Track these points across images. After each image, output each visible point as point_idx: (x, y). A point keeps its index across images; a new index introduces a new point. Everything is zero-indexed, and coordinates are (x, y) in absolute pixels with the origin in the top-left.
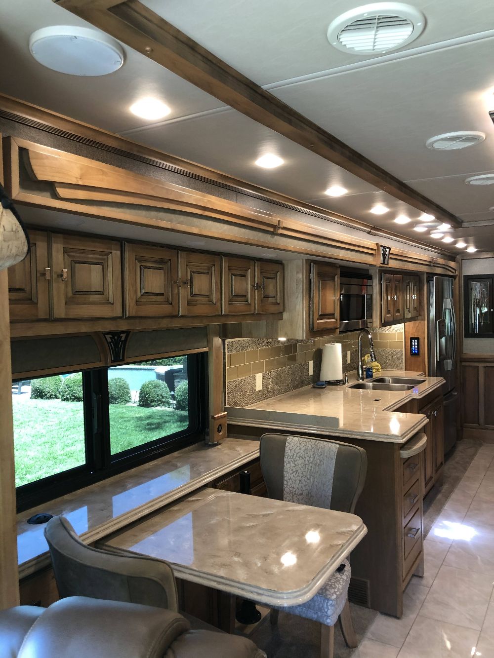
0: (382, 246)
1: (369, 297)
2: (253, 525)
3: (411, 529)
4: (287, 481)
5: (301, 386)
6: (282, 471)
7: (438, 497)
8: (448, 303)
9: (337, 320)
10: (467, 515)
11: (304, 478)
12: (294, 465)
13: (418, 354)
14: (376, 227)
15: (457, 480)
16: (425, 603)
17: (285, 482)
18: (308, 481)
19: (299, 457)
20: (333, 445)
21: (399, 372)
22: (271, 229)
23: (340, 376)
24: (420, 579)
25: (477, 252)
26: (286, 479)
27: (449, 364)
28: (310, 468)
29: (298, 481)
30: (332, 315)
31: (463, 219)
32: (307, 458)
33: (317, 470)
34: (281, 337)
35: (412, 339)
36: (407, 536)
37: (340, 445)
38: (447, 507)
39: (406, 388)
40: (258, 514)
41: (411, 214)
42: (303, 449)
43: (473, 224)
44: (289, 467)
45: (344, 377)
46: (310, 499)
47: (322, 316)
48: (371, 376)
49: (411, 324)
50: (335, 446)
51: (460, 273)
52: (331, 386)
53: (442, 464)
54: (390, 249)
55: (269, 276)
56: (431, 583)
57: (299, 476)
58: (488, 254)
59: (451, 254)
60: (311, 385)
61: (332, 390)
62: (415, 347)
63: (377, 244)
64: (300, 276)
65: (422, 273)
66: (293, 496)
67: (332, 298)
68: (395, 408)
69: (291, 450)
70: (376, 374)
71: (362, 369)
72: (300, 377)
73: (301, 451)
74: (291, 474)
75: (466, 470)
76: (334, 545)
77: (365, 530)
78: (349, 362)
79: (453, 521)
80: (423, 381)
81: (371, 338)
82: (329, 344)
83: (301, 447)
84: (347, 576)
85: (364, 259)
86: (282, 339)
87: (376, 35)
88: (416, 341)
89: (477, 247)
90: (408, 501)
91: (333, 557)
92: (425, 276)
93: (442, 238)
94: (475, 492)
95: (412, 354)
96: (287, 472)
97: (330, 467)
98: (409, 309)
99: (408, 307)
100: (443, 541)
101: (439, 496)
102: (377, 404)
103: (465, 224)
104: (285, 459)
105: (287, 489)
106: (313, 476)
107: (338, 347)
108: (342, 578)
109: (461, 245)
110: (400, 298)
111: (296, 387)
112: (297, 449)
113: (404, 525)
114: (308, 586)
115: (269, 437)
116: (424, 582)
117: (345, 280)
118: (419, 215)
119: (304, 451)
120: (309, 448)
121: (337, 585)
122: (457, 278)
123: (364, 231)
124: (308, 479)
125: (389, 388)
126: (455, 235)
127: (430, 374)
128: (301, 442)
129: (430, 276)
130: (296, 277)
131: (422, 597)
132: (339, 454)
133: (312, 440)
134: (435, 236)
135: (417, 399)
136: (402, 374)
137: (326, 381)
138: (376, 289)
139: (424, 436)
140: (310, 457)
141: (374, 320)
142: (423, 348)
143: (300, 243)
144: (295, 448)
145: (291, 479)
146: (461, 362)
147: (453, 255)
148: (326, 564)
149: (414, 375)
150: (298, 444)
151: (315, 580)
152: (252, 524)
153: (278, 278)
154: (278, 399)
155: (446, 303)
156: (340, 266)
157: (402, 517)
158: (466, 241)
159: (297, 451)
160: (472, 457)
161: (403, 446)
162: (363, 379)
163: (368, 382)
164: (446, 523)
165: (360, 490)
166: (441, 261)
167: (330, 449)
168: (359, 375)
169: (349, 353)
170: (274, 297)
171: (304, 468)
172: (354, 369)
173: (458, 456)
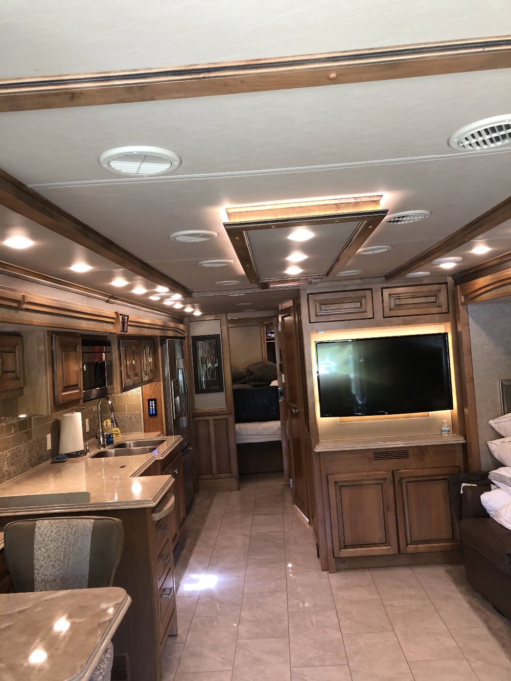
0: (121, 315)
1: (109, 363)
2: (9, 626)
3: (164, 590)
4: (38, 570)
5: (39, 463)
6: (32, 559)
7: (182, 554)
8: (180, 363)
9: (80, 390)
10: (210, 565)
11: (57, 562)
12: (45, 550)
13: (156, 415)
14: (113, 296)
15: (199, 532)
16: (181, 660)
17: (36, 572)
18: (62, 564)
19: (51, 541)
20: (88, 520)
21: (139, 435)
22: (15, 305)
23: (81, 447)
24: (174, 638)
25: (202, 315)
26: (36, 567)
27: (184, 422)
28: (63, 550)
29: (50, 568)
30: (75, 386)
31: (193, 290)
32: (60, 540)
33: (71, 550)
34: (21, 414)
35: (149, 400)
36: (162, 597)
37: (95, 519)
38: (192, 561)
39: (148, 449)
40: (12, 612)
41: (147, 286)
42: (55, 531)
43: (202, 295)
44: (40, 554)
45: (85, 446)
46: (65, 582)
47: (66, 388)
48: (112, 442)
49: (148, 386)
50: (90, 522)
51: (188, 334)
52: (71, 459)
53: (184, 519)
54: (128, 316)
55: (7, 349)
56: (185, 638)
57: (51, 561)
58: (211, 316)
59: (179, 317)
60: (50, 461)
61: (74, 462)
62: (152, 408)
63: (116, 313)
64: (42, 348)
65: (156, 337)
66: (45, 584)
67: (76, 368)
68: (141, 472)
69: (41, 535)
70: (117, 440)
71: (103, 435)
72: (37, 453)
73: (53, 534)
74: (42, 561)
75: (204, 521)
76: (102, 623)
77: (129, 600)
78: (88, 430)
79: (198, 572)
80: (163, 441)
81: (112, 404)
82: (68, 414)
83: (53, 529)
84: (110, 654)
85: (105, 328)
86: (23, 416)
87: (140, 165)
88: (153, 402)
89: (201, 311)
90: (161, 562)
91: (103, 635)
92: (159, 339)
93: (173, 305)
94: (214, 541)
95: (151, 415)
96: (38, 559)
97: (86, 544)
98: (146, 371)
99: (145, 370)
100: (190, 595)
101: (184, 552)
102: (123, 471)
103: (194, 295)
104: (35, 546)
105: (38, 577)
106: (67, 558)
107: (78, 415)
108: (106, 657)
109: (189, 309)
110: (138, 362)
111: (33, 465)
112: (48, 532)
113: (159, 588)
114: (83, 670)
115: (16, 526)
116: (178, 639)
117: (87, 348)
118: (155, 287)
119: (56, 533)
120: (62, 529)
121: (102, 666)
122: (186, 339)
123: (102, 300)
124: (62, 562)
125: (130, 453)
126: (184, 303)
127: (169, 433)
128: (52, 524)
129: (163, 339)
130: (37, 348)
131: (177, 655)
132: (95, 529)
133: (64, 520)
134: (167, 303)
135: (160, 460)
136: (141, 436)
137: (66, 454)
138: (116, 355)
139: (171, 496)
140: (63, 538)
141: (115, 386)
142: (160, 408)
143: (45, 316)
144: (45, 532)
145: (43, 566)
146: (193, 417)
147: (182, 318)
148: (97, 644)
149: (154, 436)
150: (49, 527)
151: (88, 664)
152: (8, 624)
153: (17, 352)
154: (15, 481)
155: (179, 364)
156: (81, 335)
157: (157, 579)
158: (193, 307)
159: (48, 535)
160: (209, 507)
161: (154, 510)
162: (104, 446)
163: (109, 449)
164: (194, 576)
165: (117, 562)
166: (172, 324)
167: (84, 525)
168: (100, 443)
169: (87, 420)
170: (13, 372)
171: (57, 550)
172: (93, 437)
173: (197, 508)
